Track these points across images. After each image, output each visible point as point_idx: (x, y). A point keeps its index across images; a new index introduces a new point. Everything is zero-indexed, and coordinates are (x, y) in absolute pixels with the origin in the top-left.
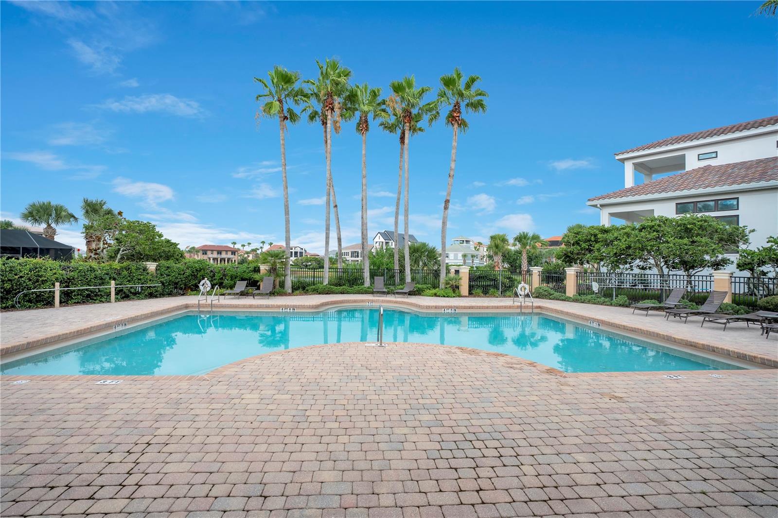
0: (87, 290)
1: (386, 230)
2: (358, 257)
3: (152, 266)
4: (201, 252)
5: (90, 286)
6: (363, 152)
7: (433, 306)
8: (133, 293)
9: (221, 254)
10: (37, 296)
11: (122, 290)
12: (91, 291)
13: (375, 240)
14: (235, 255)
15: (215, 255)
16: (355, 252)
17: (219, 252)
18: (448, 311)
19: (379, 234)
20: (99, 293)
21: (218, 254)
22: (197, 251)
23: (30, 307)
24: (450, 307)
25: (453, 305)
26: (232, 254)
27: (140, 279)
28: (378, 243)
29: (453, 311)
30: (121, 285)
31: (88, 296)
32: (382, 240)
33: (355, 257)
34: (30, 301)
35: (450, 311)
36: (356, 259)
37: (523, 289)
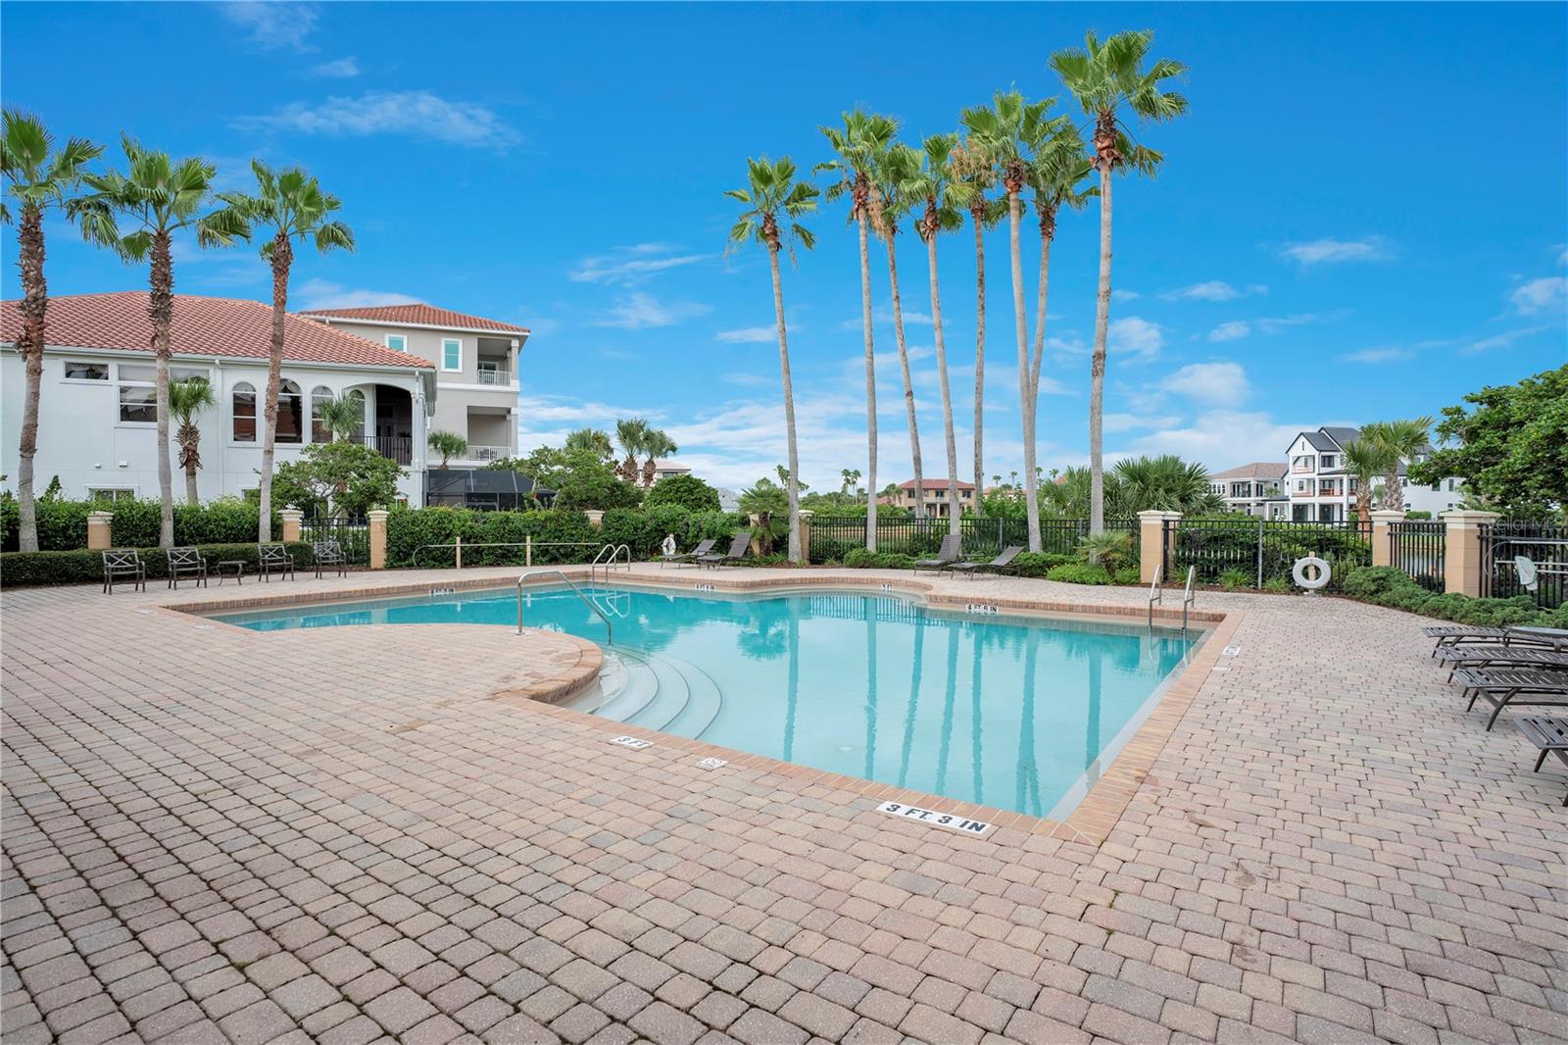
0: (500, 547)
1: (1325, 426)
2: (1249, 496)
3: (595, 516)
4: (906, 493)
5: (504, 542)
6: (932, 277)
7: (944, 597)
8: (563, 555)
9: (942, 495)
10: (443, 553)
11: (547, 550)
12: (508, 551)
13: (1294, 453)
14: (969, 496)
15: (931, 498)
16: (1244, 483)
17: (940, 493)
18: (977, 610)
19: (1302, 438)
20: (518, 554)
21: (937, 495)
22: (899, 492)
23: (433, 567)
24: (980, 602)
25: (987, 597)
26: (964, 496)
27: (573, 536)
28: (1302, 460)
29: (989, 611)
30: (545, 542)
31: (503, 556)
32: (1310, 450)
33: (1243, 496)
34: (434, 559)
35: (981, 610)
36: (1246, 500)
37: (1312, 572)
